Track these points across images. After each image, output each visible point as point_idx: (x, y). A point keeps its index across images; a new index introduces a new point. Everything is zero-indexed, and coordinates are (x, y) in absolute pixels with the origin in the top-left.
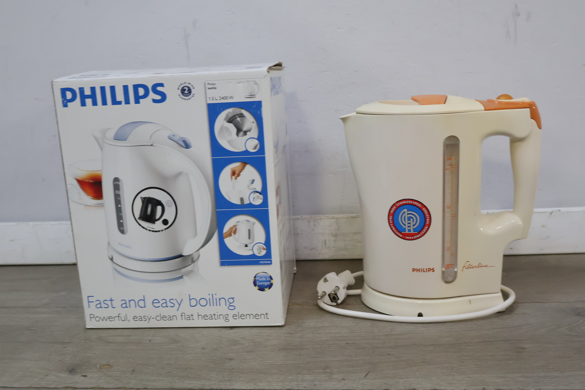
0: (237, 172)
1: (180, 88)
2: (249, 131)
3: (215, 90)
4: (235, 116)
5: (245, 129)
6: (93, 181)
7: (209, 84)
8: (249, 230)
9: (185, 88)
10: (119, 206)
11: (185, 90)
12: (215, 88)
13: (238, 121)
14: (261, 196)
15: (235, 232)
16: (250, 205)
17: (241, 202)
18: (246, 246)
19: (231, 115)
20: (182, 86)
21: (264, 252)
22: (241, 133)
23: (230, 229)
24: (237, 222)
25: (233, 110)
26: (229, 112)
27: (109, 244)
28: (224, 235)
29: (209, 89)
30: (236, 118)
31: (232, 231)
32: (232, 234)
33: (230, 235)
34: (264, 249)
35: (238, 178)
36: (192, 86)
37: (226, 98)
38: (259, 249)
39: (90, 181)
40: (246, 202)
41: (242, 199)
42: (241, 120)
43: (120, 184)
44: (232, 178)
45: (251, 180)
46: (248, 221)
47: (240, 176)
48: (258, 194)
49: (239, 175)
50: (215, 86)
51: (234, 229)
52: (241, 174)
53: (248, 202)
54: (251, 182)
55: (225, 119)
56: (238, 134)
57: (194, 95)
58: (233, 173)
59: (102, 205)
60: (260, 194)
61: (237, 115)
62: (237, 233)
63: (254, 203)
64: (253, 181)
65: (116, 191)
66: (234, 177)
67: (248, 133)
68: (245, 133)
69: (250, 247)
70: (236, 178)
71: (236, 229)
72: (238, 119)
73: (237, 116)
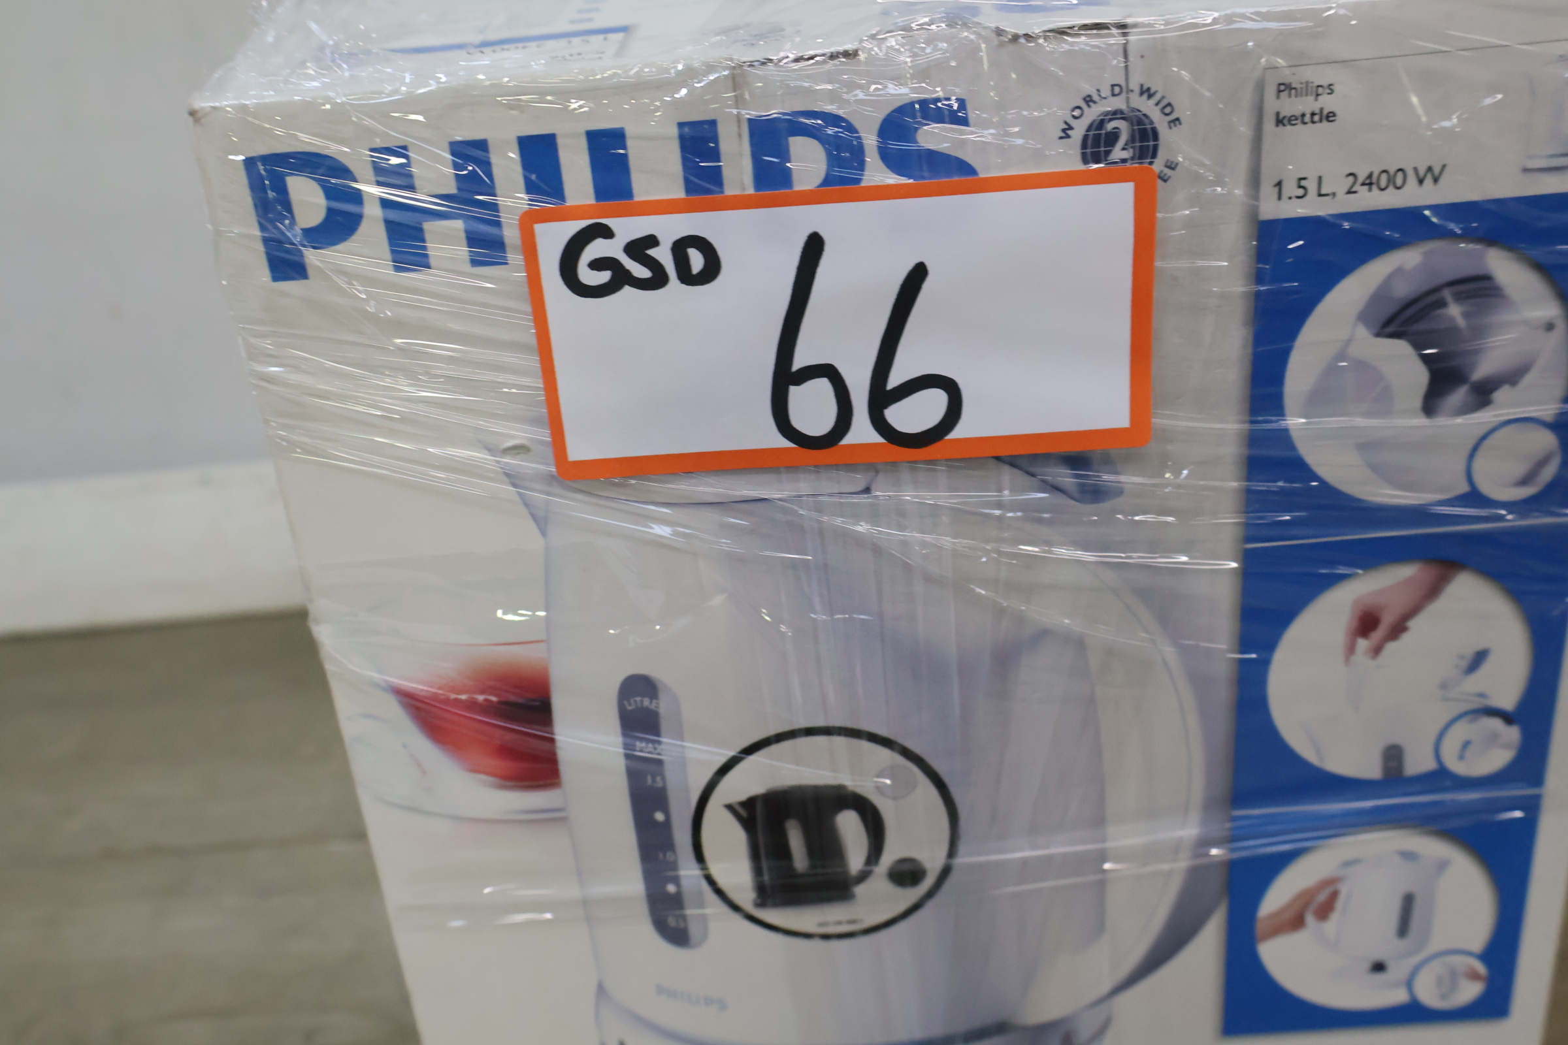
0: (1387, 620)
1: (1079, 130)
2: (1512, 377)
3: (1325, 124)
4: (1436, 290)
5: (1483, 370)
6: (494, 699)
7: (1285, 88)
8: (1408, 901)
9: (1110, 126)
10: (659, 816)
11: (1113, 137)
12: (1330, 117)
13: (1452, 319)
14: (1513, 734)
15: (1324, 911)
16: (1440, 778)
17: (1387, 769)
18: (1379, 967)
19: (1403, 290)
20: (1092, 114)
21: (1470, 992)
22: (1459, 396)
23: (1299, 897)
24: (1348, 864)
25: (1425, 254)
26: (1399, 271)
27: (601, 990)
28: (1260, 927)
29: (1280, 121)
30: (1442, 304)
31: (1307, 905)
32: (1310, 919)
33: (1296, 922)
34: (1474, 976)
35: (1391, 647)
36: (1167, 108)
37: (1393, 179)
38: (1451, 979)
39: (481, 698)
40: (1418, 762)
41: (1393, 755)
42: (1466, 315)
43: (663, 707)
44: (1351, 649)
45: (1470, 651)
46: (1409, 856)
47: (1406, 638)
48: (1497, 724)
49: (1398, 629)
50: (1327, 103)
51: (1322, 897)
52: (1413, 624)
53: (1429, 765)
54: (1464, 664)
55: (1364, 317)
56: (1430, 406)
57: (1168, 172)
58: (1366, 623)
59: (556, 818)
60: (1508, 718)
61: (1451, 284)
62: (1335, 917)
63: (1459, 768)
64: (1479, 658)
65: (639, 744)
66: (1363, 644)
67: (1501, 395)
68: (1483, 394)
69: (1398, 971)
70: (1377, 651)
71: (1334, 895)
72: (1455, 311)
73: (1447, 294)
